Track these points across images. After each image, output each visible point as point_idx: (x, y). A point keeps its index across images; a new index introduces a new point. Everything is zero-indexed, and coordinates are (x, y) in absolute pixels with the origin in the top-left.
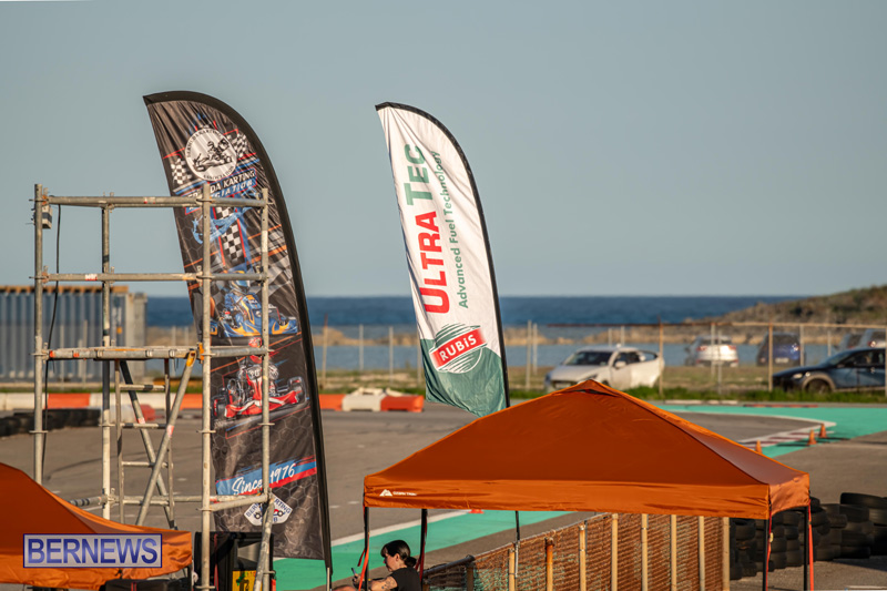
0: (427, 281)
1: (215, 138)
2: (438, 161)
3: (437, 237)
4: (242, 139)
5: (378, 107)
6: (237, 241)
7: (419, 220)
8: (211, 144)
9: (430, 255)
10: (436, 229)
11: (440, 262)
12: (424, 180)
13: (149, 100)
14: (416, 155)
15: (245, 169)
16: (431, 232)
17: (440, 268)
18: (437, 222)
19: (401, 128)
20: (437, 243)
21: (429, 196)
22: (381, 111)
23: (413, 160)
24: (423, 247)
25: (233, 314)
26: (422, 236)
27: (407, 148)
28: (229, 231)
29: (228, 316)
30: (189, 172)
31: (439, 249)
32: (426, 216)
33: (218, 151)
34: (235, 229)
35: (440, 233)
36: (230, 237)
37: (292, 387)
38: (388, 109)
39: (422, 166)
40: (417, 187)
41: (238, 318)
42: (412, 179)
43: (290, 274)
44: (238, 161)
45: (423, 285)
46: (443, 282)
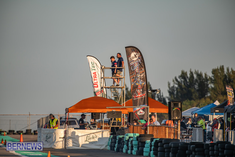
0: (95, 83)
1: (135, 53)
2: (96, 65)
3: (96, 76)
4: (139, 54)
5: (87, 56)
6: (138, 70)
7: (93, 73)
8: (134, 54)
9: (95, 79)
10: (96, 75)
11: (97, 80)
12: (94, 67)
13: (126, 48)
14: (93, 63)
15: (139, 58)
16: (95, 75)
17: (97, 81)
18: (96, 74)
19: (91, 59)
20: (96, 77)
21: (95, 70)
22: (87, 57)
23: (92, 64)
24: (94, 77)
25: (136, 81)
26: (94, 76)
27: (92, 62)
28: (136, 68)
29: (135, 82)
30: (131, 59)
31: (96, 78)
32: (94, 73)
33: (135, 56)
34: (137, 68)
35: (97, 75)
36: (137, 69)
37: (144, 93)
38: (89, 56)
39: (94, 65)
40: (93, 68)
41: (137, 82)
42: (92, 67)
43: (145, 75)
44: (139, 57)
45: (94, 83)
46: (97, 83)
